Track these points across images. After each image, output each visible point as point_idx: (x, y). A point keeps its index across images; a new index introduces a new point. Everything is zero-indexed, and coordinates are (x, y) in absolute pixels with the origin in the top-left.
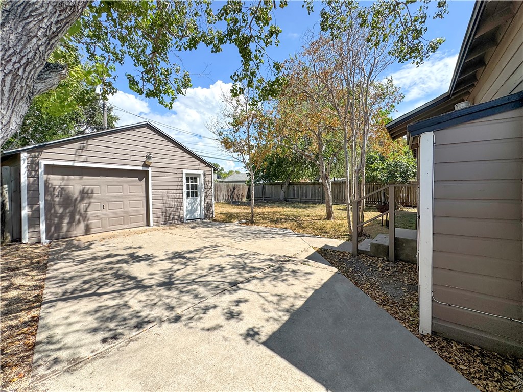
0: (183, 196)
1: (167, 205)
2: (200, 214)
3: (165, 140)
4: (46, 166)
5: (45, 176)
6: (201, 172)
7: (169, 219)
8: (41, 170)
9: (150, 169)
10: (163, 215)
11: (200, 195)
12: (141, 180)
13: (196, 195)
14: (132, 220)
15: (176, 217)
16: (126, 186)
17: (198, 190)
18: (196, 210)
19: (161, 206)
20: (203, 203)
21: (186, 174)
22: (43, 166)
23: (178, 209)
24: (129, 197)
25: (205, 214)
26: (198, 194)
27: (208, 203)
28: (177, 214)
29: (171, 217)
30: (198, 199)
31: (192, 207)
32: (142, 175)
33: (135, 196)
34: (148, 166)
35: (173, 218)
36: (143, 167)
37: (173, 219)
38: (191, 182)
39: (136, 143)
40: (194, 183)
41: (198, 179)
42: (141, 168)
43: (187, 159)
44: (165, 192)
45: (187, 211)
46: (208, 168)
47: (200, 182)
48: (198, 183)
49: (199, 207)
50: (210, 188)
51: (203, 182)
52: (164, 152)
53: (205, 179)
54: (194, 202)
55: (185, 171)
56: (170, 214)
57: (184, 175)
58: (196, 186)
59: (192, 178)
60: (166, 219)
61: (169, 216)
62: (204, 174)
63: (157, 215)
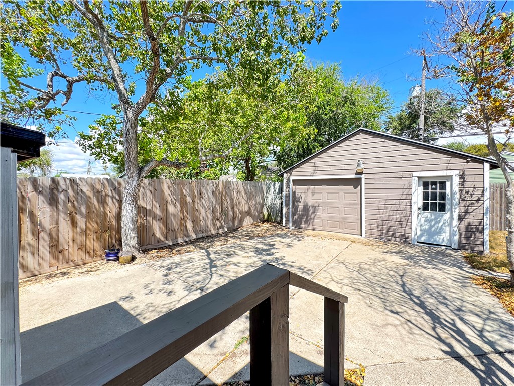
0: (411, 208)
1: (385, 217)
2: (451, 240)
3: (384, 140)
4: (293, 180)
5: (294, 187)
6: (455, 173)
7: (387, 234)
8: (291, 183)
9: (363, 177)
10: (378, 227)
11: (450, 210)
12: (356, 188)
13: (442, 208)
14: (346, 226)
15: (397, 234)
16: (342, 194)
17: (447, 202)
18: (440, 231)
19: (376, 217)
20: (455, 222)
21: (419, 178)
22: (291, 182)
23: (401, 224)
24: (344, 204)
25: (460, 242)
26: (447, 207)
27: (469, 224)
28: (399, 231)
29: (391, 233)
30: (447, 216)
31: (431, 227)
32: (356, 182)
33: (350, 204)
34: (361, 173)
35: (393, 234)
36: (356, 174)
37: (393, 236)
38: (432, 189)
39: (350, 153)
40: (438, 191)
41: (448, 184)
42: (353, 176)
43: (421, 157)
44: (383, 201)
45: (421, 230)
46: (472, 165)
47: (453, 188)
48: (448, 191)
49: (447, 229)
50: (478, 200)
51: (456, 188)
52: (383, 155)
53: (462, 184)
54: (436, 218)
55: (414, 174)
56: (389, 229)
57: (415, 181)
58: (443, 197)
59: (434, 184)
60: (383, 233)
61: (387, 231)
62: (462, 177)
63: (371, 227)
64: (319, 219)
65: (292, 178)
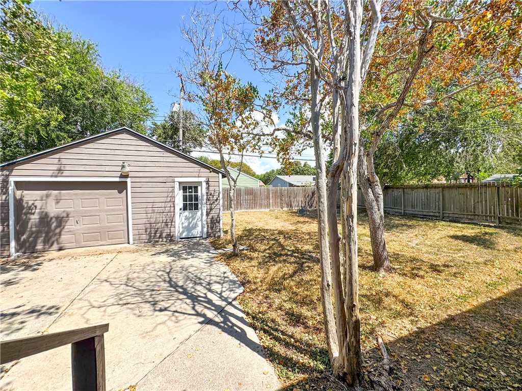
0: (174, 209)
1: (153, 220)
2: (202, 232)
3: (149, 145)
5: (19, 193)
6: (203, 180)
7: (155, 236)
8: (11, 187)
9: (129, 180)
10: (146, 231)
11: (201, 208)
12: (120, 192)
13: (196, 208)
14: (110, 236)
15: (164, 235)
16: (102, 199)
17: (199, 202)
18: (195, 226)
19: (144, 221)
20: (205, 218)
21: (180, 183)
22: (13, 184)
23: (167, 225)
24: (106, 211)
25: (207, 232)
26: (199, 206)
27: (212, 218)
28: (166, 231)
29: (158, 235)
30: (199, 213)
31: (189, 223)
32: (120, 186)
33: (114, 210)
34: (127, 176)
35: (160, 236)
36: (120, 177)
37: (160, 237)
38: (189, 192)
39: (112, 152)
40: (193, 194)
41: (199, 188)
42: (117, 180)
43: (181, 165)
44: (150, 205)
45: (182, 227)
46: (213, 174)
47: (202, 191)
48: (199, 194)
49: (200, 224)
50: (217, 200)
51: (204, 191)
52: (149, 159)
53: (208, 188)
54: (192, 216)
55: (177, 179)
56: (156, 231)
57: (177, 185)
58: (196, 198)
59: (190, 188)
60: (151, 236)
61: (155, 233)
62: (208, 182)
63: (139, 232)
64: (70, 233)
65: (12, 180)
